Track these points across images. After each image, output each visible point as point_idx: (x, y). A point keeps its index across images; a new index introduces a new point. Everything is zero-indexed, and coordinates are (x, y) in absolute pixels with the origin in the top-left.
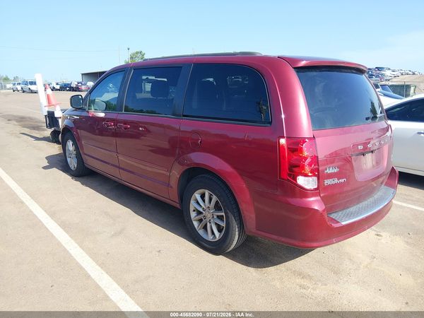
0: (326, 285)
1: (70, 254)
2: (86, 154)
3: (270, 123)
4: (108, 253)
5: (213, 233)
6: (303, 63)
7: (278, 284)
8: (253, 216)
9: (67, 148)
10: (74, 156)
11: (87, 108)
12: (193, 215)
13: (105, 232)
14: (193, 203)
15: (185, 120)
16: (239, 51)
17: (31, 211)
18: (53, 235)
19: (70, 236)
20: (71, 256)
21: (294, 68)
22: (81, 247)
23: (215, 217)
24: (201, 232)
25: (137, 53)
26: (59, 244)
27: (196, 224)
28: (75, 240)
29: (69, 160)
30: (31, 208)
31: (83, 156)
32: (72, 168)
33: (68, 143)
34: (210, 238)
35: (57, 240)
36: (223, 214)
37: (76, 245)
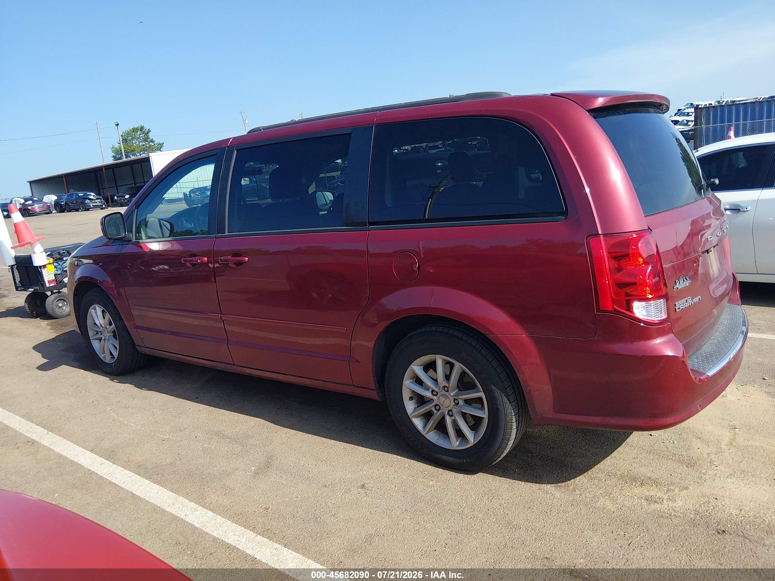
0: (686, 488)
1: (189, 524)
2: (138, 327)
3: (565, 213)
4: (267, 509)
5: (459, 433)
6: (600, 102)
7: (609, 505)
8: (548, 388)
9: (89, 322)
10: (107, 335)
11: (133, 237)
12: (410, 406)
13: (237, 469)
14: (408, 384)
15: (375, 231)
16: (464, 93)
17: (61, 456)
18: (133, 495)
19: (172, 490)
20: (194, 528)
21: (589, 111)
22: (204, 506)
23: (461, 403)
24: (432, 437)
25: (135, 130)
26: (156, 509)
27: (418, 423)
28: (187, 496)
29: (96, 345)
30: (58, 450)
31: (133, 332)
32: (108, 359)
33: (92, 311)
34: (455, 444)
35: (147, 502)
36: (482, 394)
37: (193, 505)
